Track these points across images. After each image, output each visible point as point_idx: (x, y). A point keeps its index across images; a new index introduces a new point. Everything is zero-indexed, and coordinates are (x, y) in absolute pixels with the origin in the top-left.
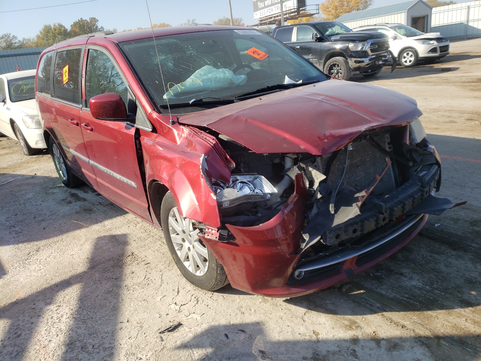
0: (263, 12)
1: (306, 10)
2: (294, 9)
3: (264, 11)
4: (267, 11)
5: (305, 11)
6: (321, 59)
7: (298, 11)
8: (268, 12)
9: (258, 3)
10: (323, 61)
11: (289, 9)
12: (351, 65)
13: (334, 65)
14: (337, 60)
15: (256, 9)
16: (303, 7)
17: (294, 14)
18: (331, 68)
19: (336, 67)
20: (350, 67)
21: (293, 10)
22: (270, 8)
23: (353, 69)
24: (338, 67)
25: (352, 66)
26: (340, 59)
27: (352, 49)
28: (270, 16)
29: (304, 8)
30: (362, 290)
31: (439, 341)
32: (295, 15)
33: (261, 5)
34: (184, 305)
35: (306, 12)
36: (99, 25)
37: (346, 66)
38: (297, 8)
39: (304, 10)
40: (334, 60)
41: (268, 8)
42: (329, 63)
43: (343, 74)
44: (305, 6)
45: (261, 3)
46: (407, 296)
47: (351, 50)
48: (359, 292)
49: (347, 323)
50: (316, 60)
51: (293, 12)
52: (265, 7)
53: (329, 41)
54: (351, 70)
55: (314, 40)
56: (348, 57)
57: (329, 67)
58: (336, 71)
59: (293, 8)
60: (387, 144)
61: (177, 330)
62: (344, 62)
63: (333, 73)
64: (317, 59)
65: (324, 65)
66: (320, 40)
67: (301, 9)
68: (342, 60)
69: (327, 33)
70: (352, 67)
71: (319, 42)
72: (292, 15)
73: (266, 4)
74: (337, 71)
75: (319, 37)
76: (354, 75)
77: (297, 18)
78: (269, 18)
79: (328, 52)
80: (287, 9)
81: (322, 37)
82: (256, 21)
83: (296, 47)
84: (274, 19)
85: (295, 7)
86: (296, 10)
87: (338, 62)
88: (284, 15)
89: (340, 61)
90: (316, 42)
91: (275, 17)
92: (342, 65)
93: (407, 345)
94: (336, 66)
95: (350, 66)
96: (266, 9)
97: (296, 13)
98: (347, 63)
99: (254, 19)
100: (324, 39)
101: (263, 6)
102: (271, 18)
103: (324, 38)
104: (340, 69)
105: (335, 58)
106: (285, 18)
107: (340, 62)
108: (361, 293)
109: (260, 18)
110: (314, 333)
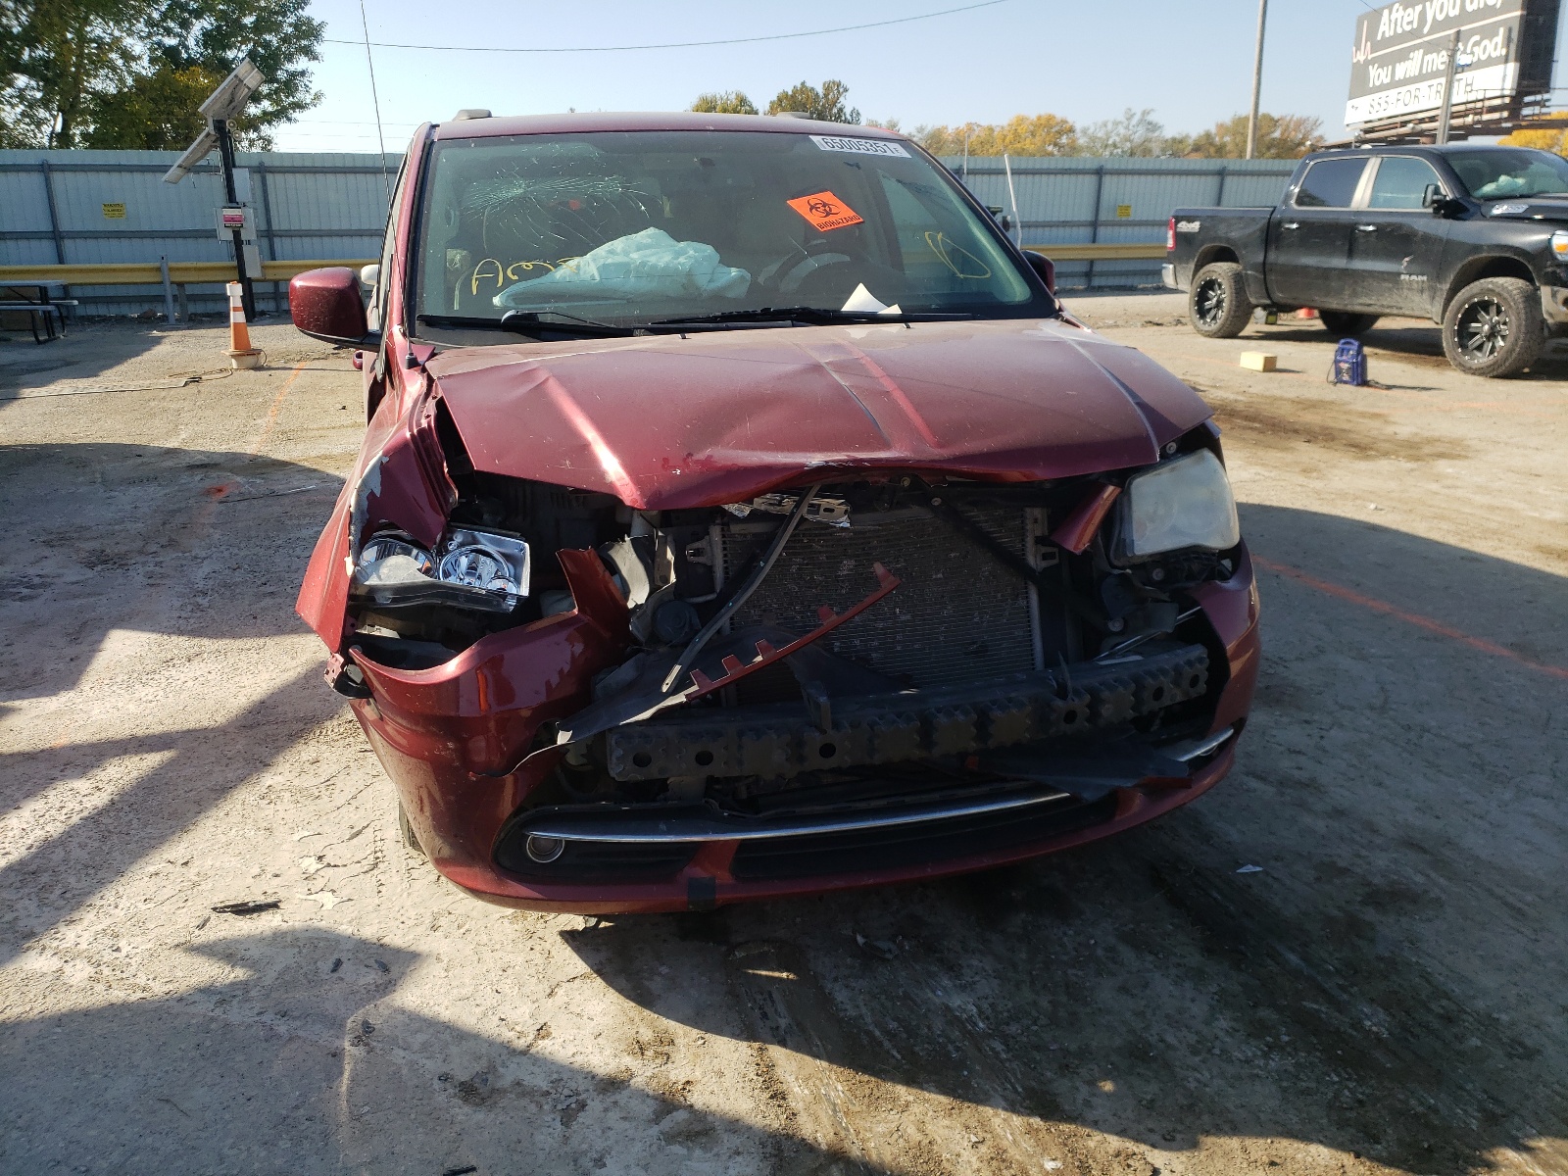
0: (1380, 101)
1: (1547, 104)
2: (1503, 97)
3: (1387, 99)
4: (1398, 100)
5: (1544, 106)
6: (1438, 277)
7: (1515, 104)
8: (1401, 103)
9: (1370, 67)
10: (1448, 286)
11: (1481, 97)
12: (1551, 311)
13: (1485, 306)
14: (1497, 290)
15: (1360, 85)
16: (1539, 92)
17: (1496, 116)
18: (1471, 314)
19: (1491, 315)
20: (1544, 321)
21: (1498, 102)
22: (1412, 87)
23: (1553, 329)
24: (1499, 312)
25: (1551, 315)
26: (1509, 286)
27: (1560, 254)
28: (1403, 115)
29: (1538, 97)
30: (788, 971)
31: (831, 1164)
32: (1500, 121)
33: (1378, 75)
34: (335, 866)
35: (1544, 110)
36: (848, 103)
37: (1526, 313)
38: (1514, 93)
39: (1542, 104)
40: (1485, 286)
41: (1403, 89)
42: (1467, 295)
43: (1511, 339)
44: (1548, 92)
45: (1380, 70)
46: (892, 1025)
47: (1559, 257)
48: (776, 974)
49: (646, 1035)
50: (1423, 282)
51: (1492, 109)
52: (1395, 84)
53: (1484, 217)
54: (1546, 331)
55: (1431, 210)
56: (1539, 281)
57: (1463, 311)
58: (1486, 327)
59: (1498, 93)
60: (1030, 541)
61: (255, 915)
62: (1520, 300)
63: (1477, 334)
64: (1425, 278)
65: (1448, 301)
66: (1450, 210)
67: (1528, 99)
68: (1515, 292)
69: (1489, 188)
70: (1550, 321)
71: (1445, 216)
72: (1486, 117)
73: (1399, 75)
74: (1493, 327)
75: (1451, 201)
76: (1556, 350)
77: (1508, 132)
78: (1398, 125)
79: (1471, 258)
80: (1472, 97)
81: (1460, 201)
82: (1348, 129)
83: (1362, 228)
84: (1413, 128)
85: (1507, 92)
86: (1507, 100)
87: (1499, 295)
88: (1453, 118)
89: (1509, 292)
90: (1435, 217)
91: (1422, 121)
92: (1511, 307)
93: (730, 1142)
94: (1493, 310)
95: (1545, 316)
96: (1393, 93)
97: (1505, 114)
98: (1532, 300)
99: (1346, 123)
100: (1466, 210)
101: (1387, 80)
102: (1404, 124)
103: (1469, 207)
104: (1505, 323)
105: (1490, 279)
106: (1452, 128)
107: (1506, 295)
108: (781, 980)
109: (1366, 122)
110: (538, 1030)
